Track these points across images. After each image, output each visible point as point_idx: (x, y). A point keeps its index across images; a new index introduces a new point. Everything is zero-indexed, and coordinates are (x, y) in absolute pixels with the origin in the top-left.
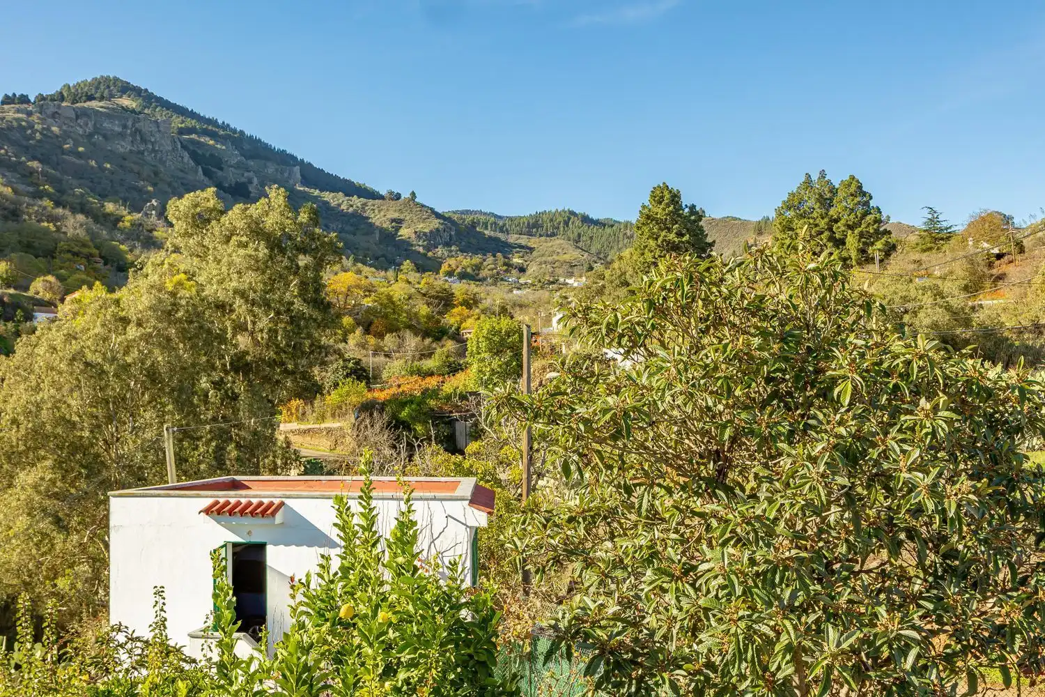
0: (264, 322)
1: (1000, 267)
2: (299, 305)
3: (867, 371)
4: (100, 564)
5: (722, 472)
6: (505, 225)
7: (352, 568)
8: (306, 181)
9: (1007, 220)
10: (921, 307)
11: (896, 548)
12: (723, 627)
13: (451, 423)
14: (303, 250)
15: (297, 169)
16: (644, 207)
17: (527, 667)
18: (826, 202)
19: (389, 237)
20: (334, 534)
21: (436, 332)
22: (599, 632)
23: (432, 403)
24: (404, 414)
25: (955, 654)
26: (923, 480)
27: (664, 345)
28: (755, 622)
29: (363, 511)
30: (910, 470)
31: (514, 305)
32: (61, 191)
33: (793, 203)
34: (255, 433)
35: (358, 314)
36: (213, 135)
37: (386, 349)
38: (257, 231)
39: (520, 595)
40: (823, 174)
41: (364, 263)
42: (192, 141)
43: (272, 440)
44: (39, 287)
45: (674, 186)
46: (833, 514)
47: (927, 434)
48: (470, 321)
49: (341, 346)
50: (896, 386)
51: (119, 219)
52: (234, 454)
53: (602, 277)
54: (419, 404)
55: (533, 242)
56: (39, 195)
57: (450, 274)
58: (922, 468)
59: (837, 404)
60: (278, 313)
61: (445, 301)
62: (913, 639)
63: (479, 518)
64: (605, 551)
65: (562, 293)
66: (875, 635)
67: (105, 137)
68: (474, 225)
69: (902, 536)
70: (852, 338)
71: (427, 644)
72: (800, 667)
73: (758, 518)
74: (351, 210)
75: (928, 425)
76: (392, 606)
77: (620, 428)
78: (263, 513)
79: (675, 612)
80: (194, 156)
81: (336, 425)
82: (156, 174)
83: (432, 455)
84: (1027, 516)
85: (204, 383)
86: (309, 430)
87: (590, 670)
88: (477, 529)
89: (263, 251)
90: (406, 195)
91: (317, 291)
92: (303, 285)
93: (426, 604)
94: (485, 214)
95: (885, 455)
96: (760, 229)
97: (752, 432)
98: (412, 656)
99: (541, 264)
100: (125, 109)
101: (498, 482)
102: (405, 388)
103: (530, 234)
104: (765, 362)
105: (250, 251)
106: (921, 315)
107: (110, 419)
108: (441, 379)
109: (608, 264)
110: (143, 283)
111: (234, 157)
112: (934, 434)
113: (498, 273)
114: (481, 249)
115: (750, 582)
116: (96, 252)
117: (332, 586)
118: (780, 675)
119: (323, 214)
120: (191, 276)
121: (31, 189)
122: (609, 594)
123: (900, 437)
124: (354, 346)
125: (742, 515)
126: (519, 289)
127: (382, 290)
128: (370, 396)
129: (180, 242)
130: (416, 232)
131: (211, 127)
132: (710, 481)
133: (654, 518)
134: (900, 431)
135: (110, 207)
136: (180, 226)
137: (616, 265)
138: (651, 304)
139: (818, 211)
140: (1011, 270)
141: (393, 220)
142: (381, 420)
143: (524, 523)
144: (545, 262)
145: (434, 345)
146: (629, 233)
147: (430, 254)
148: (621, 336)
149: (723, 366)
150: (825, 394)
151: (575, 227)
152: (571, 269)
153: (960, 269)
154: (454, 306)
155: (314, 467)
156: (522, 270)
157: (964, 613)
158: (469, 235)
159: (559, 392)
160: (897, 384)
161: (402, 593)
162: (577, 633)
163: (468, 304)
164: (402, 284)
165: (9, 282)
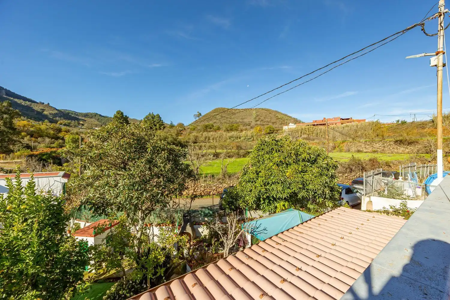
1: (182, 132)
2: (3, 128)
3: (153, 147)
5: (125, 166)
6: (78, 114)
7: (12, 196)
8: (8, 95)
9: (183, 124)
12: (123, 196)
13: (59, 159)
15: (4, 91)
17: (79, 212)
18: (153, 118)
19: (40, 113)
21: (57, 138)
22: (93, 201)
23: (54, 154)
24: (43, 157)
25: (168, 194)
26: (162, 165)
27: (111, 141)
28: (129, 194)
29: (17, 181)
30: (160, 164)
31: (80, 133)
33: (147, 117)
35: (28, 132)
37: (39, 141)
40: (153, 113)
41: (31, 119)
45: (122, 111)
48: (66, 136)
49: (21, 140)
54: (49, 155)
55: (86, 119)
57: (61, 124)
59: (147, 152)
61: (60, 131)
62: (159, 192)
63: (65, 180)
68: (68, 113)
70: (151, 141)
71: (39, 212)
73: (131, 174)
74: (26, 105)
76: (26, 204)
77: (100, 157)
79: (113, 194)
81: (19, 160)
83: (52, 167)
86: (8, 162)
87: (90, 209)
88: (65, 183)
90: (46, 103)
91: (11, 125)
92: (5, 123)
93: (39, 202)
94: (72, 111)
95: (156, 161)
96: (141, 122)
97: (130, 158)
98: (34, 215)
101: (73, 172)
102: (45, 151)
103: (85, 117)
104: (133, 144)
106: (169, 139)
108: (57, 149)
112: (164, 157)
113: (76, 125)
114: (71, 119)
115: (129, 186)
117: (4, 202)
118: (135, 203)
119: (14, 104)
122: (97, 193)
124: (26, 140)
125: (127, 173)
126: (82, 129)
127: (37, 126)
128: (32, 153)
130: (49, 113)
132: (122, 168)
133: (109, 176)
134: (159, 157)
138: (108, 132)
140: (183, 132)
141: (41, 109)
142: (35, 159)
143: (75, 180)
144: (89, 124)
145: (55, 141)
146: (111, 119)
147: (54, 119)
148: (101, 138)
149: (125, 145)
150: (146, 151)
151: (97, 117)
152: (96, 126)
153: (176, 131)
154: (62, 132)
156: (83, 125)
157: (169, 187)
158: (66, 115)
159: (84, 150)
160: (158, 149)
161: (30, 200)
162: (87, 202)
163: (66, 132)
164: (44, 125)
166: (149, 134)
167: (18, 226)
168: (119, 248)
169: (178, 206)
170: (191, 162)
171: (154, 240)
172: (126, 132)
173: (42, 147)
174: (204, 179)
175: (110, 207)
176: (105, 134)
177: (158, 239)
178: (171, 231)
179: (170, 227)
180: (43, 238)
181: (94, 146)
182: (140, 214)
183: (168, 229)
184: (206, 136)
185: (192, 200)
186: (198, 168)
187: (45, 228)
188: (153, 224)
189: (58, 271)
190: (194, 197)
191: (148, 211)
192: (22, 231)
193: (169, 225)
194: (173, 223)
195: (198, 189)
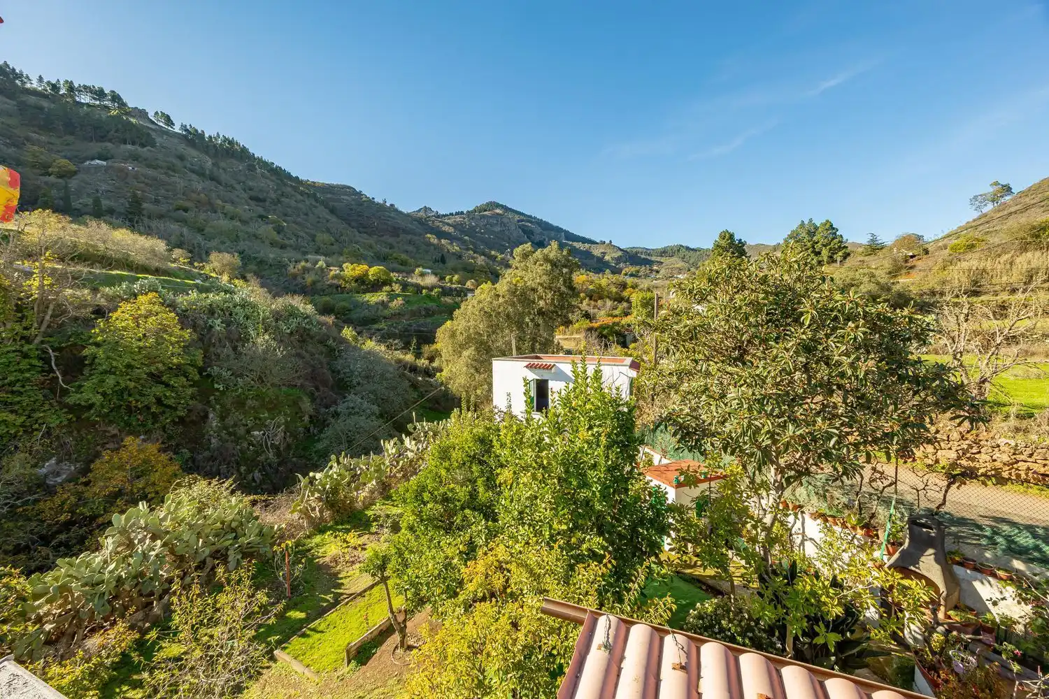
0: (549, 296)
1: (912, 262)
2: (563, 288)
3: (820, 309)
4: (490, 385)
5: (742, 356)
6: (650, 253)
7: (577, 387)
8: (567, 239)
9: (920, 238)
10: (861, 283)
11: (831, 392)
12: (737, 421)
13: (624, 336)
14: (565, 266)
15: (563, 234)
16: (716, 241)
18: (811, 234)
19: (600, 260)
20: (570, 374)
21: (620, 299)
22: (680, 420)
23: (617, 328)
24: (605, 332)
25: (860, 443)
26: (847, 361)
27: (716, 298)
28: (753, 420)
30: (840, 356)
31: (653, 287)
32: (476, 248)
33: (794, 236)
34: (546, 339)
35: (587, 292)
36: (531, 222)
37: (598, 306)
38: (547, 259)
39: (650, 405)
40: (811, 220)
41: (590, 271)
42: (523, 225)
43: (552, 341)
44: (469, 284)
45: (731, 231)
46: (797, 375)
47: (851, 339)
48: (633, 294)
49: (580, 305)
50: (836, 316)
51: (496, 257)
52: (538, 347)
53: (694, 274)
54: (611, 329)
55: (663, 260)
56: (468, 249)
57: (626, 275)
58: (847, 355)
59: (802, 324)
60: (555, 292)
61: (624, 286)
62: (835, 434)
63: (633, 374)
64: (685, 387)
66: (814, 430)
67: (491, 225)
68: (637, 253)
69: (835, 387)
70: (813, 294)
71: (606, 418)
72: (775, 442)
73: (757, 375)
74: (585, 249)
75: (852, 334)
76: (592, 403)
77: (693, 335)
78: (547, 368)
79: (715, 414)
80: (524, 231)
81: (578, 336)
82: (509, 239)
83: (616, 349)
84: (909, 382)
85: (527, 320)
86: (567, 338)
87: (675, 435)
88: (632, 378)
89: (549, 267)
90: (607, 242)
91: (570, 283)
92: (565, 281)
93: (605, 402)
95: (826, 348)
96: (775, 249)
97: (756, 337)
98: (600, 423)
99: (666, 269)
100: (498, 214)
101: (643, 360)
102: (606, 322)
103: (662, 256)
104: (765, 305)
105: (544, 267)
106: (862, 287)
107: (493, 333)
108: (620, 318)
109: (697, 268)
110: (505, 281)
111: (538, 230)
112: (855, 338)
113: (647, 274)
114: (640, 264)
115: (752, 403)
116: (488, 270)
117: (570, 394)
118: (764, 444)
119: (573, 251)
120: (522, 278)
121: (465, 247)
122: (686, 405)
123: (836, 340)
124: (585, 305)
125: (749, 373)
126: (656, 280)
127: (597, 282)
128: (591, 325)
129: (518, 265)
130: (612, 257)
131: (530, 219)
132: (736, 359)
133: (708, 374)
134: (836, 337)
135: (493, 253)
136: (517, 259)
137: (701, 268)
138: (710, 280)
139: (807, 238)
140: (919, 263)
141: (602, 253)
142: (595, 334)
144: (668, 268)
145: (618, 304)
146: (708, 254)
147: (617, 267)
148: (696, 295)
149: (745, 307)
150: (797, 320)
151: (681, 254)
152: (680, 271)
153: (888, 263)
154: (627, 288)
155: (569, 352)
156: (658, 272)
157: (865, 424)
158: (634, 258)
159: (666, 319)
160: (836, 315)
161: (596, 398)
162: (670, 419)
163: (633, 287)
164: (605, 280)
165: (459, 282)
166: (807, 277)
167: (584, 434)
168: (725, 531)
169: (890, 485)
170: (951, 357)
171: (804, 550)
172: (747, 277)
173: (603, 318)
174: (1013, 422)
175: (709, 440)
176: (704, 285)
177: (817, 551)
178: (862, 547)
179: (857, 536)
180: (610, 463)
181: (681, 311)
182: (771, 474)
183: (850, 538)
184: (1033, 266)
185: (953, 483)
186: (984, 382)
187: (613, 446)
188: (804, 509)
189: (627, 524)
190: (959, 475)
191: (793, 473)
192: (587, 442)
193: (854, 528)
194: (870, 528)
195: (980, 452)
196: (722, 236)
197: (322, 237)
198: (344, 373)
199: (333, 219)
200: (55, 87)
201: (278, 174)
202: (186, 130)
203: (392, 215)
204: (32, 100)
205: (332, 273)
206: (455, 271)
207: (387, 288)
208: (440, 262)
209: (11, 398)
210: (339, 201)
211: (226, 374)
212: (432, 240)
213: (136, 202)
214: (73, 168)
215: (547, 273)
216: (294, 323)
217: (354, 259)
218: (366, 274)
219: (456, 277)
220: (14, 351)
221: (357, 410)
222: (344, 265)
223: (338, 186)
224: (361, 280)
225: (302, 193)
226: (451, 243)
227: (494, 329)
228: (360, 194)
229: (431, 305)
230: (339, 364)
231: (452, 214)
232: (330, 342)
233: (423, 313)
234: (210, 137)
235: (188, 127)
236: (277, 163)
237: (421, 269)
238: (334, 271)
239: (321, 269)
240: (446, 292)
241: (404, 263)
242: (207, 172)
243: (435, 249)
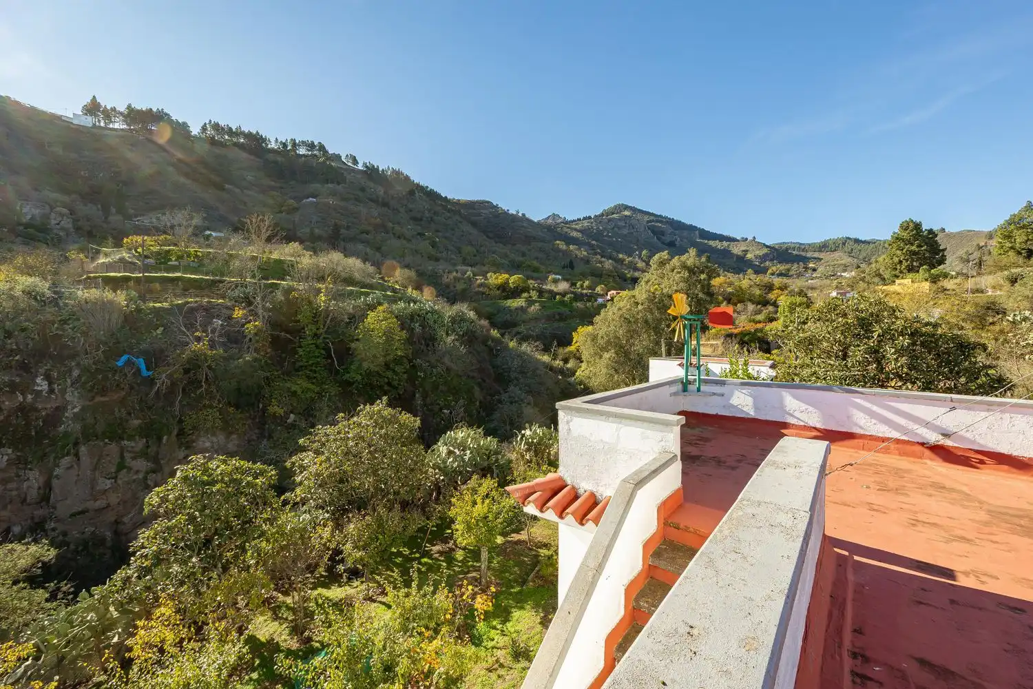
2: (701, 295)
6: (805, 248)
8: (702, 237)
13: (768, 343)
14: (703, 272)
15: (697, 232)
16: (894, 233)
19: (741, 259)
21: (765, 303)
23: (759, 334)
24: (746, 339)
31: (808, 288)
32: (603, 252)
33: (1014, 221)
35: (725, 295)
36: (661, 222)
37: (738, 310)
38: (684, 266)
41: (728, 271)
42: (652, 226)
44: (599, 289)
45: (917, 219)
48: (781, 297)
51: (624, 260)
53: (864, 272)
54: (753, 335)
55: (821, 255)
56: (596, 254)
57: (773, 274)
60: (692, 298)
61: (770, 288)
65: (839, 280)
67: (618, 228)
68: (787, 249)
74: (722, 248)
80: (653, 232)
81: (715, 342)
82: (638, 240)
83: (758, 354)
89: (687, 274)
90: (750, 238)
91: (709, 288)
92: (703, 286)
94: (794, 243)
99: (826, 266)
100: (626, 216)
102: (747, 328)
103: (820, 251)
105: (681, 275)
107: (632, 337)
108: (764, 324)
109: (869, 265)
110: (642, 288)
111: (669, 230)
113: (800, 273)
114: (791, 261)
116: (616, 274)
120: (659, 286)
121: (593, 252)
126: (812, 279)
127: (737, 284)
128: (730, 331)
130: (755, 256)
131: (659, 218)
135: (621, 256)
136: (654, 266)
137: (873, 266)
141: (743, 251)
142: (735, 341)
144: (829, 265)
145: (762, 308)
147: (762, 265)
151: (848, 247)
152: (845, 268)
154: (773, 290)
156: (815, 270)
158: (784, 255)
163: (782, 289)
164: (747, 281)
165: (589, 288)
173: (743, 323)
196: (905, 227)
197: (468, 249)
198: (503, 369)
199: (474, 232)
200: (285, 145)
201: (432, 196)
202: (367, 167)
203: (525, 225)
204: (271, 157)
205: (479, 281)
206: (584, 276)
207: (525, 295)
208: (569, 268)
209: (312, 375)
210: (479, 215)
211: (425, 365)
212: (561, 247)
213: (337, 228)
214: (296, 205)
215: (686, 281)
216: (465, 326)
217: (495, 269)
218: (507, 282)
219: (587, 283)
220: (312, 344)
221: (516, 399)
222: (489, 275)
223: (477, 202)
224: (503, 287)
225: (449, 211)
226: (579, 249)
227: (632, 334)
228: (496, 207)
229: (563, 309)
230: (499, 361)
231: (579, 220)
232: (490, 343)
233: (557, 317)
234: (383, 170)
235: (368, 164)
236: (431, 187)
237: (554, 276)
238: (480, 280)
239: (469, 278)
240: (578, 297)
241: (536, 270)
242: (380, 200)
243: (563, 255)
